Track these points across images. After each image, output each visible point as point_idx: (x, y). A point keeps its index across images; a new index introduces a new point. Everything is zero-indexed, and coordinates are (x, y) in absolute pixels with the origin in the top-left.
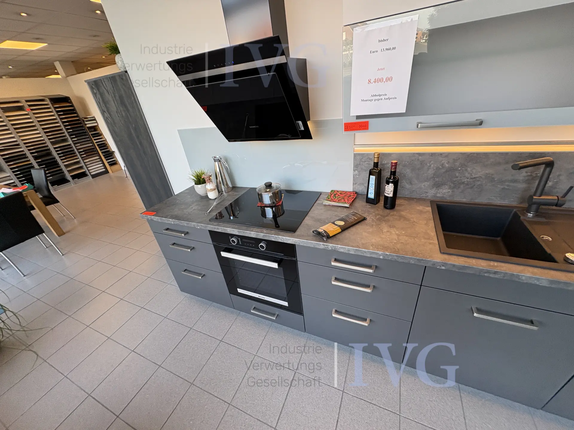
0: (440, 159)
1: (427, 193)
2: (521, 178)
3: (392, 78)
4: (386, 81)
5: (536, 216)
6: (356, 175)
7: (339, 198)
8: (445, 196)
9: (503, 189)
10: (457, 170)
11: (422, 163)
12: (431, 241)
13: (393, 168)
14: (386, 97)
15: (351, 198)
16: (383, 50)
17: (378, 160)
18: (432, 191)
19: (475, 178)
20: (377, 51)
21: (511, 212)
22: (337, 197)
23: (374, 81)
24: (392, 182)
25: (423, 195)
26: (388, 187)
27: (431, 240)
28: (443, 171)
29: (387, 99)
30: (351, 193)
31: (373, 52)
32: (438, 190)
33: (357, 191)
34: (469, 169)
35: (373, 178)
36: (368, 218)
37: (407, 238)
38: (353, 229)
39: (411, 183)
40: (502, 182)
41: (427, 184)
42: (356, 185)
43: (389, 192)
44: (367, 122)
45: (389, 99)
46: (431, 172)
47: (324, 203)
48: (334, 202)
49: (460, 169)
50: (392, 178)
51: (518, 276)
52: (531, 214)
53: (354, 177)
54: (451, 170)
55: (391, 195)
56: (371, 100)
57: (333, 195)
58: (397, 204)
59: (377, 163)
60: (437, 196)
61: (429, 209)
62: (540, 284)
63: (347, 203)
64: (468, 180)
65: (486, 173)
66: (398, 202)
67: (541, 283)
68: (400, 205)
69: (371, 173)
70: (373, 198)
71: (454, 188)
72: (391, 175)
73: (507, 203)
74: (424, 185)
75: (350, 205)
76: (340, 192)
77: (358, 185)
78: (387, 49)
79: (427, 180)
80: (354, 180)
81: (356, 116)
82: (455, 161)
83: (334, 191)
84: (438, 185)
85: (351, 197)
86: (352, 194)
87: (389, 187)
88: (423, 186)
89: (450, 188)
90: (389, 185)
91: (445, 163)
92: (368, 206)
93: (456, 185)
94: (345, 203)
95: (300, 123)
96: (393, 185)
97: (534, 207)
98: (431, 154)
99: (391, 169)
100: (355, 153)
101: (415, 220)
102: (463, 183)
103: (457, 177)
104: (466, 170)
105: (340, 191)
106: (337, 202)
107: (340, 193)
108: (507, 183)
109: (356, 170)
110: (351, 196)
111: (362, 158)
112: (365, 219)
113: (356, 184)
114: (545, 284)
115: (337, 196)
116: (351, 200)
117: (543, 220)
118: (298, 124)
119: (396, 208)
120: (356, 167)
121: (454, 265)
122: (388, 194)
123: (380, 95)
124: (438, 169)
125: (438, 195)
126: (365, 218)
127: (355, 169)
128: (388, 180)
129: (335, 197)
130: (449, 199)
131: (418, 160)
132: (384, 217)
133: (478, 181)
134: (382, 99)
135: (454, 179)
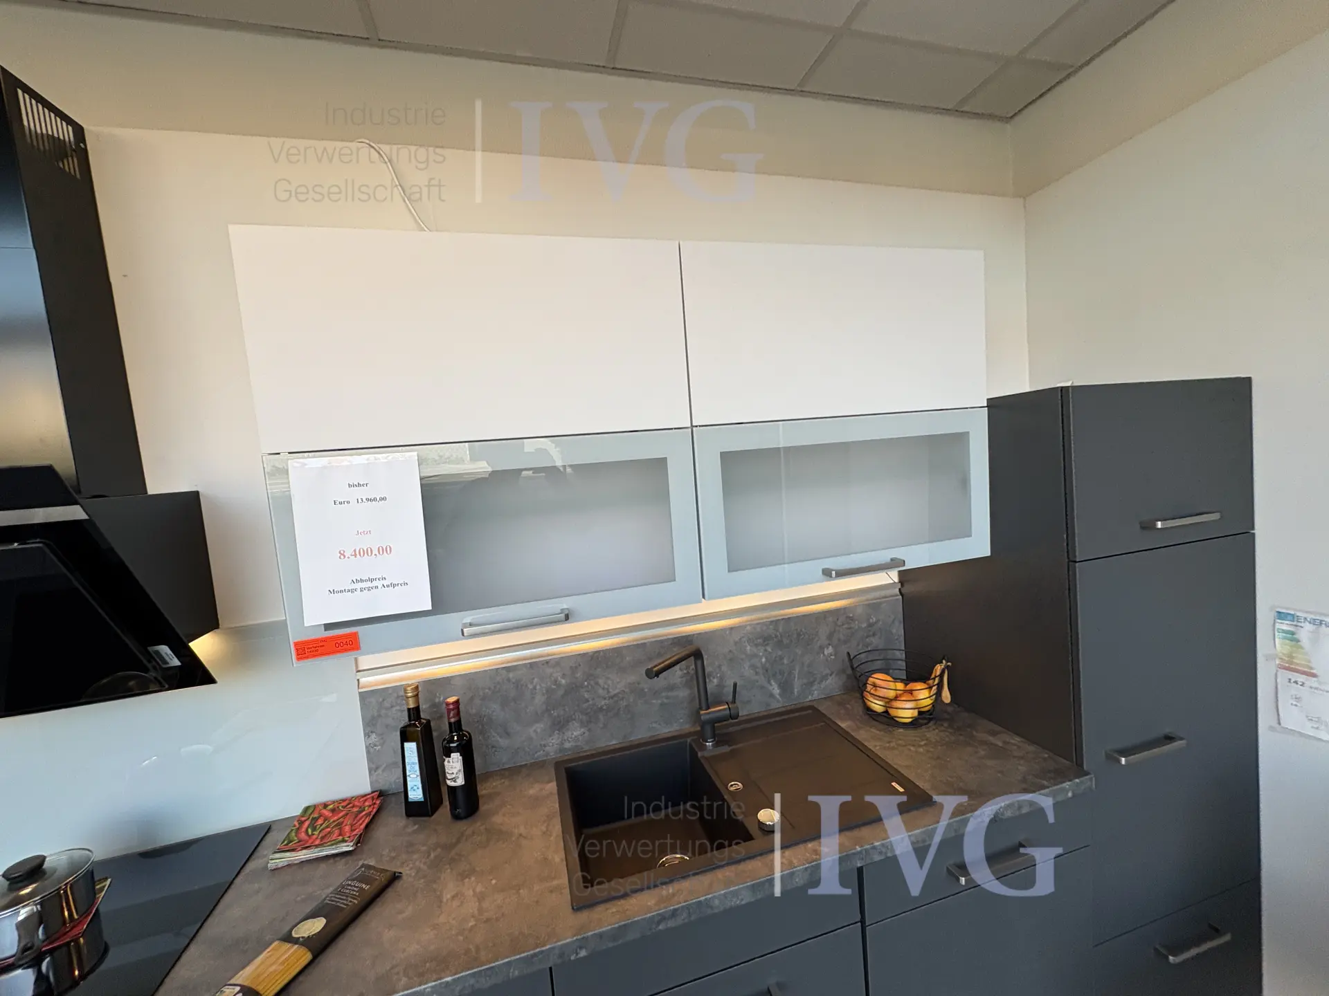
0: (549, 671)
1: (545, 746)
2: (679, 680)
3: (390, 547)
4: (379, 553)
5: (717, 743)
6: (375, 746)
7: (327, 827)
8: (579, 744)
9: (661, 704)
10: (582, 686)
11: (518, 685)
12: (555, 883)
13: (451, 715)
14: (386, 583)
15: (361, 819)
16: (360, 501)
17: (417, 701)
18: (552, 739)
19: (615, 695)
20: (348, 502)
21: (686, 745)
22: (321, 825)
23: (353, 554)
24: (456, 750)
25: (539, 754)
26: (449, 762)
27: (554, 878)
28: (561, 692)
29: (388, 586)
30: (366, 800)
31: (340, 503)
32: (564, 733)
33: (383, 788)
34: (601, 681)
35: (411, 748)
36: (405, 871)
37: (499, 898)
38: (355, 933)
39: (508, 734)
40: (656, 694)
41: (539, 727)
42: (380, 771)
43: (454, 776)
44: (355, 635)
45: (394, 586)
46: (539, 699)
47: (271, 865)
48: (304, 851)
49: (586, 683)
50: (456, 738)
51: (707, 903)
52: (709, 742)
53: (368, 752)
54: (573, 688)
55: (460, 781)
56: (352, 591)
57: (307, 823)
58: (483, 796)
59: (417, 709)
60: (566, 749)
61: (552, 787)
62: (743, 902)
63: (346, 841)
64: (607, 701)
65: (630, 684)
66: (483, 790)
67: (742, 900)
68: (491, 797)
69: (405, 737)
70: (423, 800)
71: (589, 722)
72: (451, 732)
73: (678, 728)
74: (535, 731)
75: (357, 844)
76: (331, 806)
77: (383, 771)
78: (368, 500)
79: (537, 718)
80: (370, 760)
81: (323, 626)
82: (574, 669)
83: (315, 807)
84: (560, 725)
85: (364, 813)
86: (367, 804)
87: (451, 764)
88: (533, 735)
89: (582, 724)
90: (450, 757)
91: (559, 678)
92: (411, 826)
93: (591, 716)
94: (344, 841)
95: (165, 650)
96: (461, 755)
97: (708, 729)
98: (529, 666)
99: (449, 718)
100: (361, 690)
101: (522, 830)
102: (601, 709)
103: (587, 701)
104: (597, 683)
105: (334, 802)
106: (317, 846)
107: (333, 811)
108: (664, 694)
109: (372, 732)
110: (364, 810)
111: (384, 700)
112: (395, 878)
113: (377, 768)
114: (747, 898)
115: (320, 822)
116: (361, 824)
117: (725, 749)
118: (157, 653)
119: (483, 807)
120: (370, 724)
121: (601, 936)
122: (455, 781)
123: (372, 580)
124: (549, 691)
125: (567, 745)
126: (395, 873)
127: (369, 729)
128: (445, 747)
129: (314, 829)
130: (587, 748)
131: (509, 680)
132: (448, 847)
133: (623, 699)
134: (377, 587)
135: (585, 705)
